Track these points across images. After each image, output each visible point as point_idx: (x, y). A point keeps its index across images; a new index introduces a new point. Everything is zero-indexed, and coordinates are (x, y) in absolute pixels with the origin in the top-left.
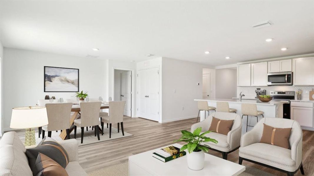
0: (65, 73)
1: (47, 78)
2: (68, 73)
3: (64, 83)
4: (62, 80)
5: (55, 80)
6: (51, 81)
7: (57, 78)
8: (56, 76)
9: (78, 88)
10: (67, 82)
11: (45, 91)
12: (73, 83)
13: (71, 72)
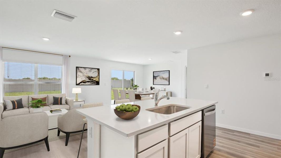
0: (162, 74)
1: (154, 77)
2: (164, 74)
3: (162, 80)
4: (161, 78)
5: (158, 78)
6: (156, 79)
7: (158, 77)
8: (158, 76)
9: (168, 82)
10: (163, 79)
11: (153, 84)
12: (166, 79)
13: (165, 73)
